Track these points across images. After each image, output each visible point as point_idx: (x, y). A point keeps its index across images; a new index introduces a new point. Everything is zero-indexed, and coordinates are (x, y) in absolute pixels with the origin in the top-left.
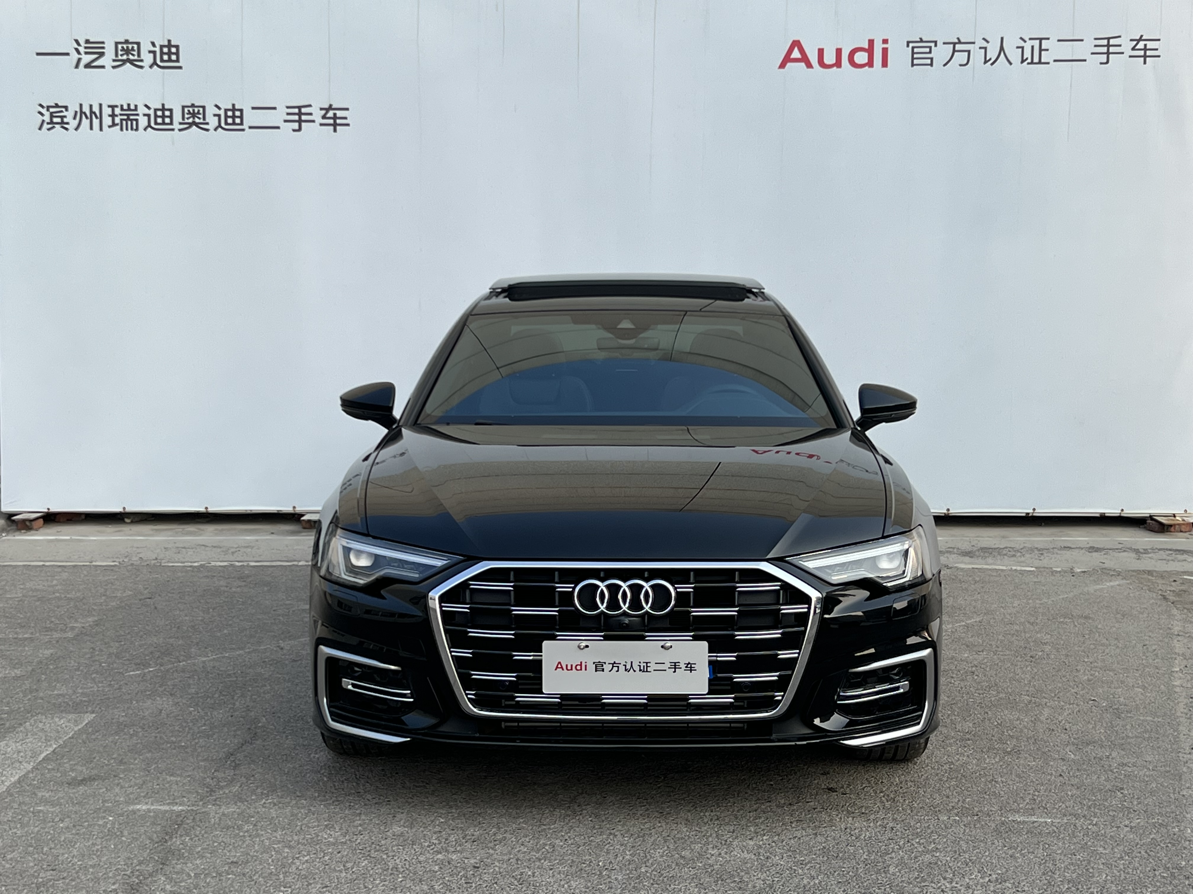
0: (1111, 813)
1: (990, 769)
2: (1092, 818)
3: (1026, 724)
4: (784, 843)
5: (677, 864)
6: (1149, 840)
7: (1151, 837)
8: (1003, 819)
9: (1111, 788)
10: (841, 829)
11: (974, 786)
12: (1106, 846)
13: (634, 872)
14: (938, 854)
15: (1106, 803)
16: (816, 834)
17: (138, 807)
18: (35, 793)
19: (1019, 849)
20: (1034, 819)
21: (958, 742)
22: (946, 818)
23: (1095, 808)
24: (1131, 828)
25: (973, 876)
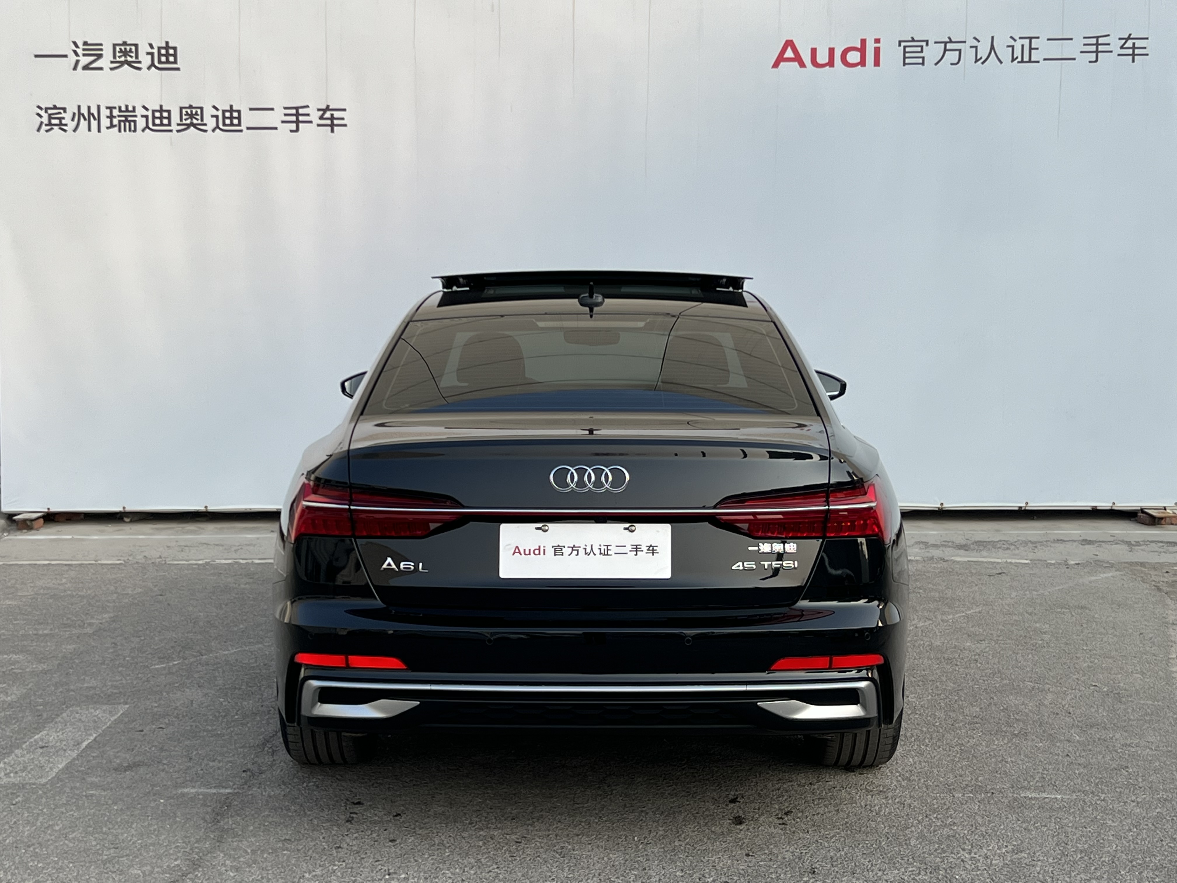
0: (1117, 790)
1: (1000, 750)
2: (1100, 794)
3: (1030, 708)
4: (808, 819)
5: (709, 839)
6: (1155, 814)
7: (1157, 811)
8: (1015, 795)
9: (1116, 766)
10: (861, 806)
11: (985, 766)
12: (1115, 820)
13: (669, 846)
14: (955, 828)
15: (1112, 780)
16: (838, 810)
17: (186, 790)
18: (84, 779)
19: (1032, 822)
20: (1044, 795)
21: (967, 725)
22: (960, 795)
23: (1102, 785)
24: (1138, 803)
25: (991, 848)
